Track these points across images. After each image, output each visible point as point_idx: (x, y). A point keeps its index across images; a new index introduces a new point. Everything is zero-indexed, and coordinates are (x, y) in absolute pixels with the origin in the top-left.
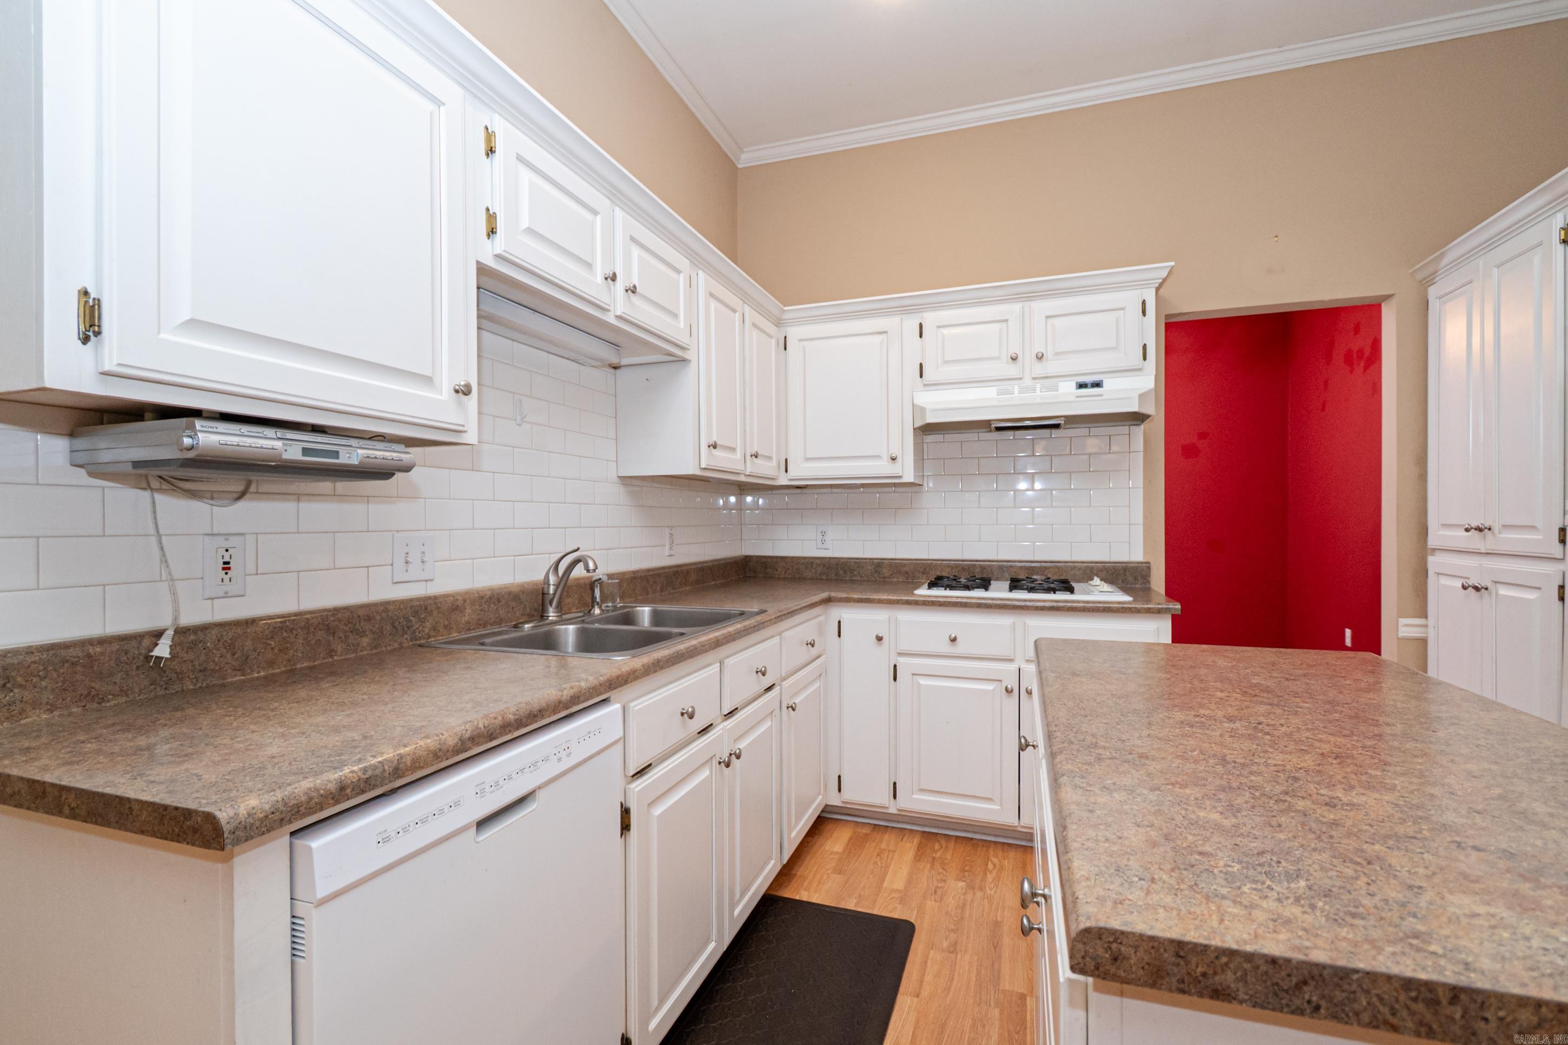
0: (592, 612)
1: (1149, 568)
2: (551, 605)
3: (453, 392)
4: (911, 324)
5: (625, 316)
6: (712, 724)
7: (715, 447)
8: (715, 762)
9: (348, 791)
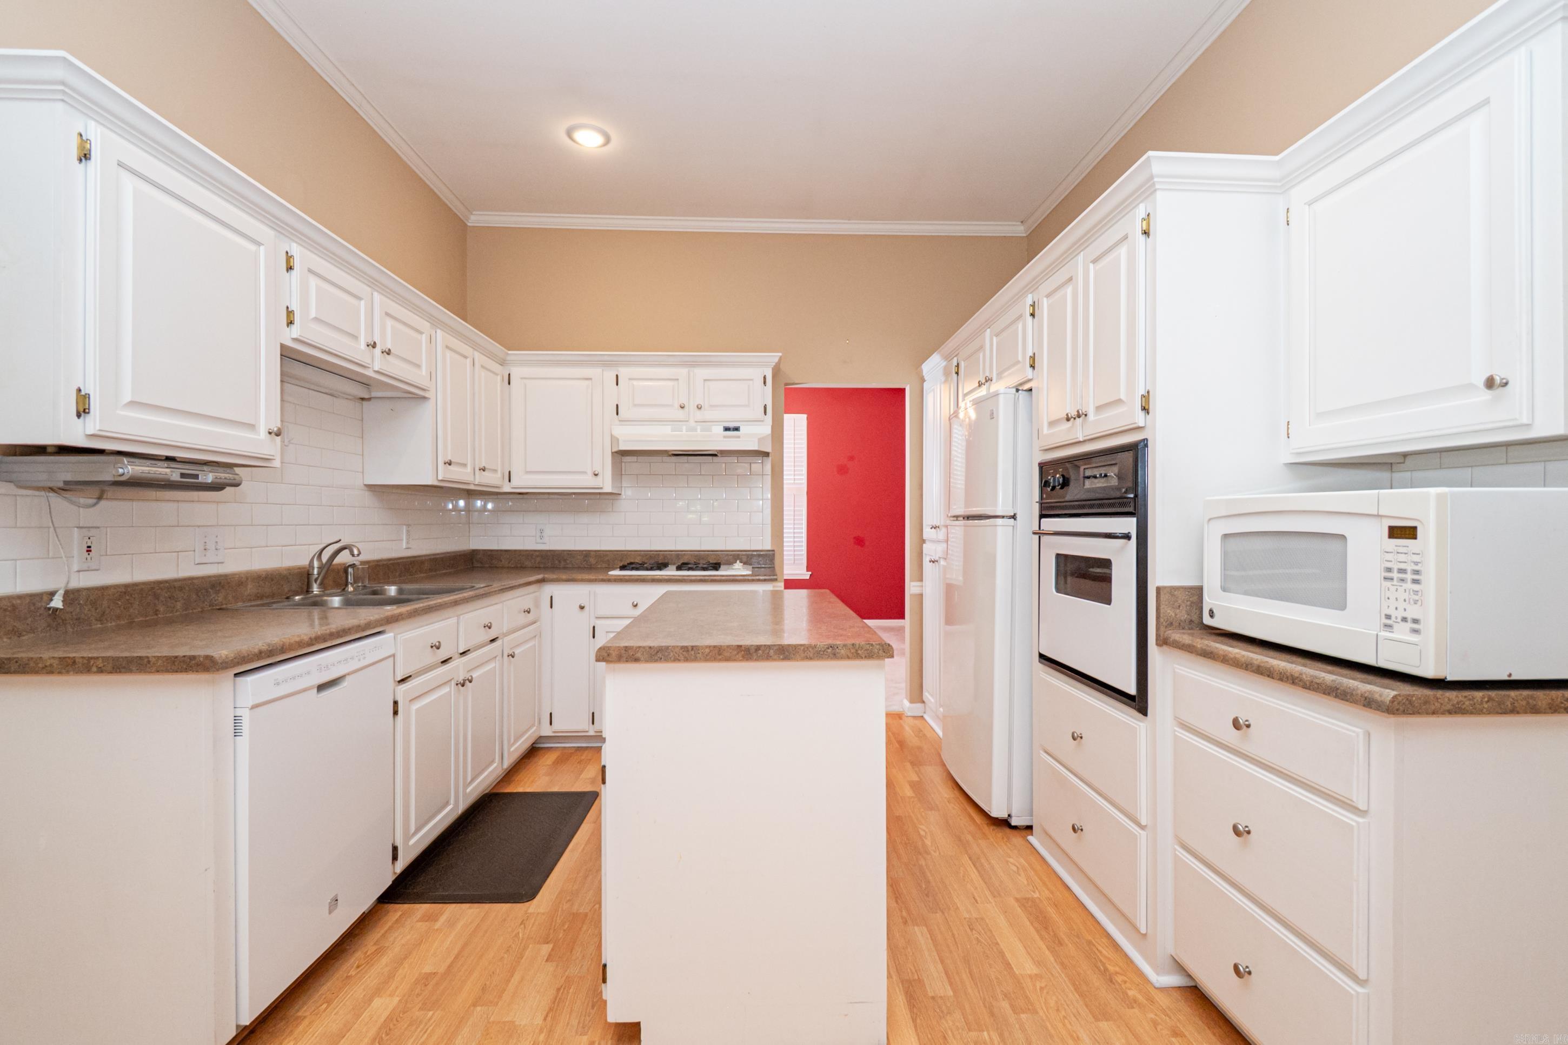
0: (346, 589)
1: (774, 554)
2: (316, 582)
3: (267, 433)
4: (610, 375)
5: (381, 371)
6: (451, 658)
7: (450, 464)
8: (453, 683)
9: (263, 654)
